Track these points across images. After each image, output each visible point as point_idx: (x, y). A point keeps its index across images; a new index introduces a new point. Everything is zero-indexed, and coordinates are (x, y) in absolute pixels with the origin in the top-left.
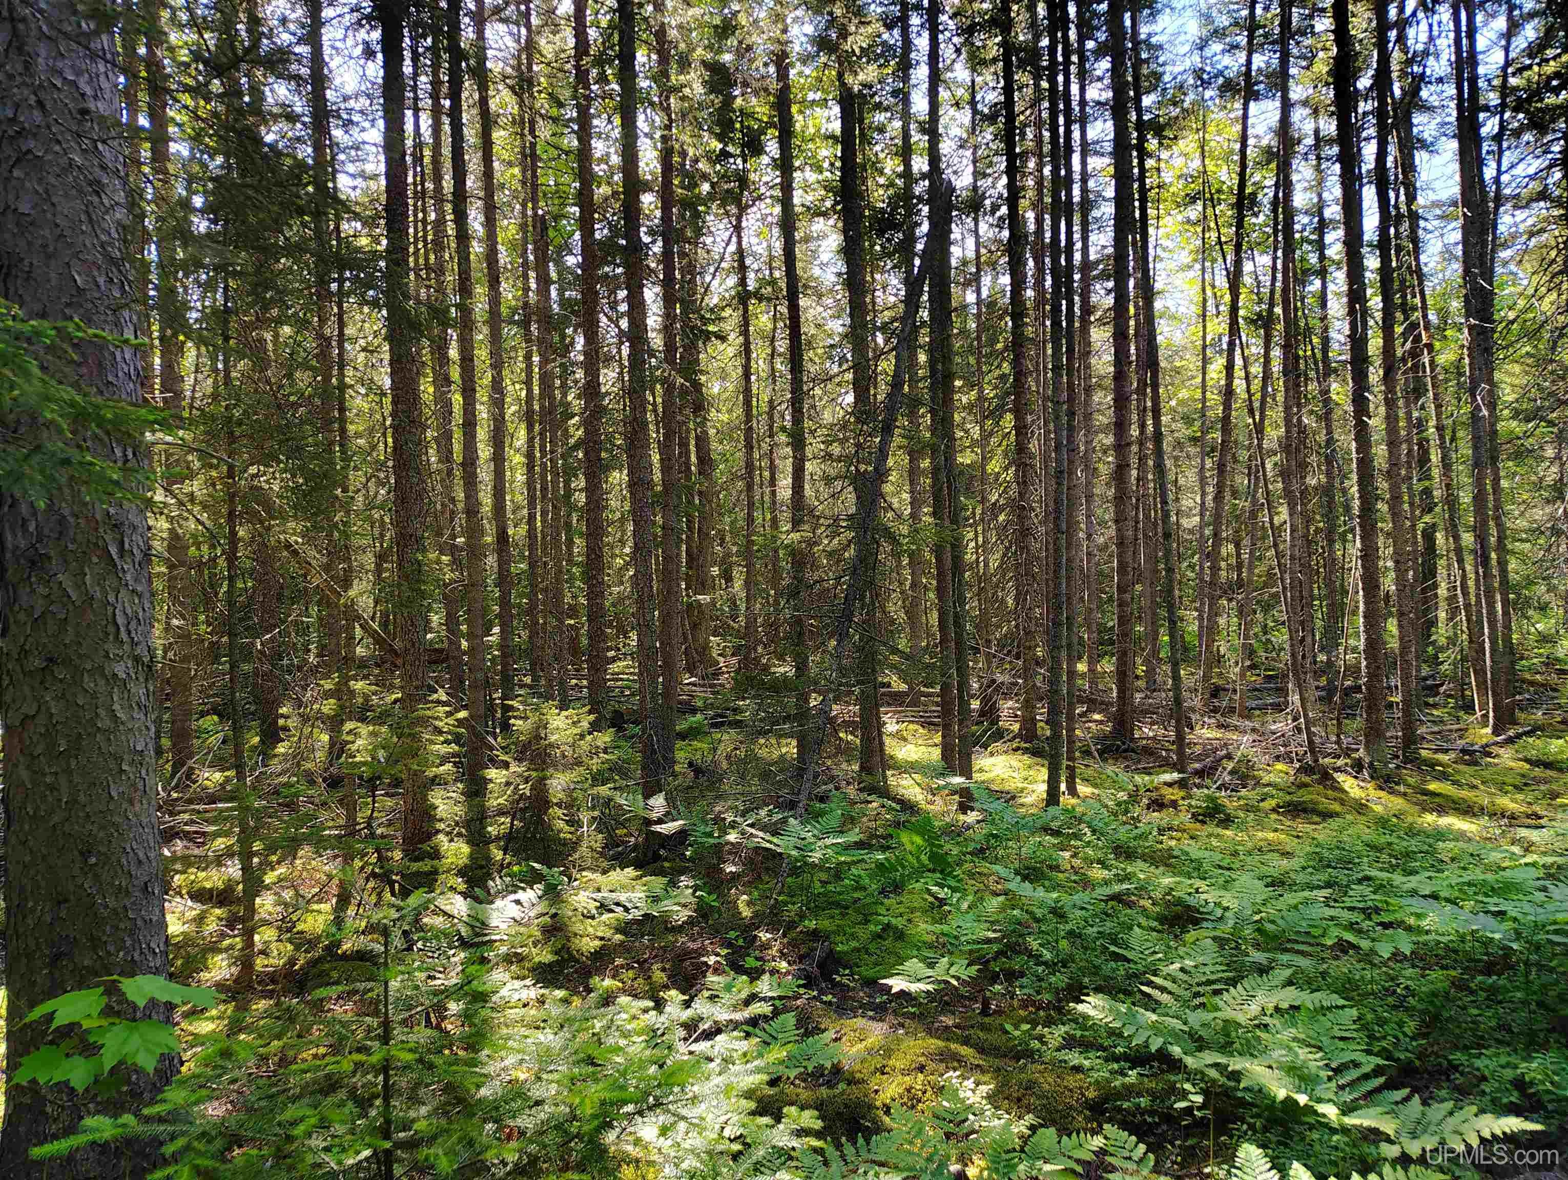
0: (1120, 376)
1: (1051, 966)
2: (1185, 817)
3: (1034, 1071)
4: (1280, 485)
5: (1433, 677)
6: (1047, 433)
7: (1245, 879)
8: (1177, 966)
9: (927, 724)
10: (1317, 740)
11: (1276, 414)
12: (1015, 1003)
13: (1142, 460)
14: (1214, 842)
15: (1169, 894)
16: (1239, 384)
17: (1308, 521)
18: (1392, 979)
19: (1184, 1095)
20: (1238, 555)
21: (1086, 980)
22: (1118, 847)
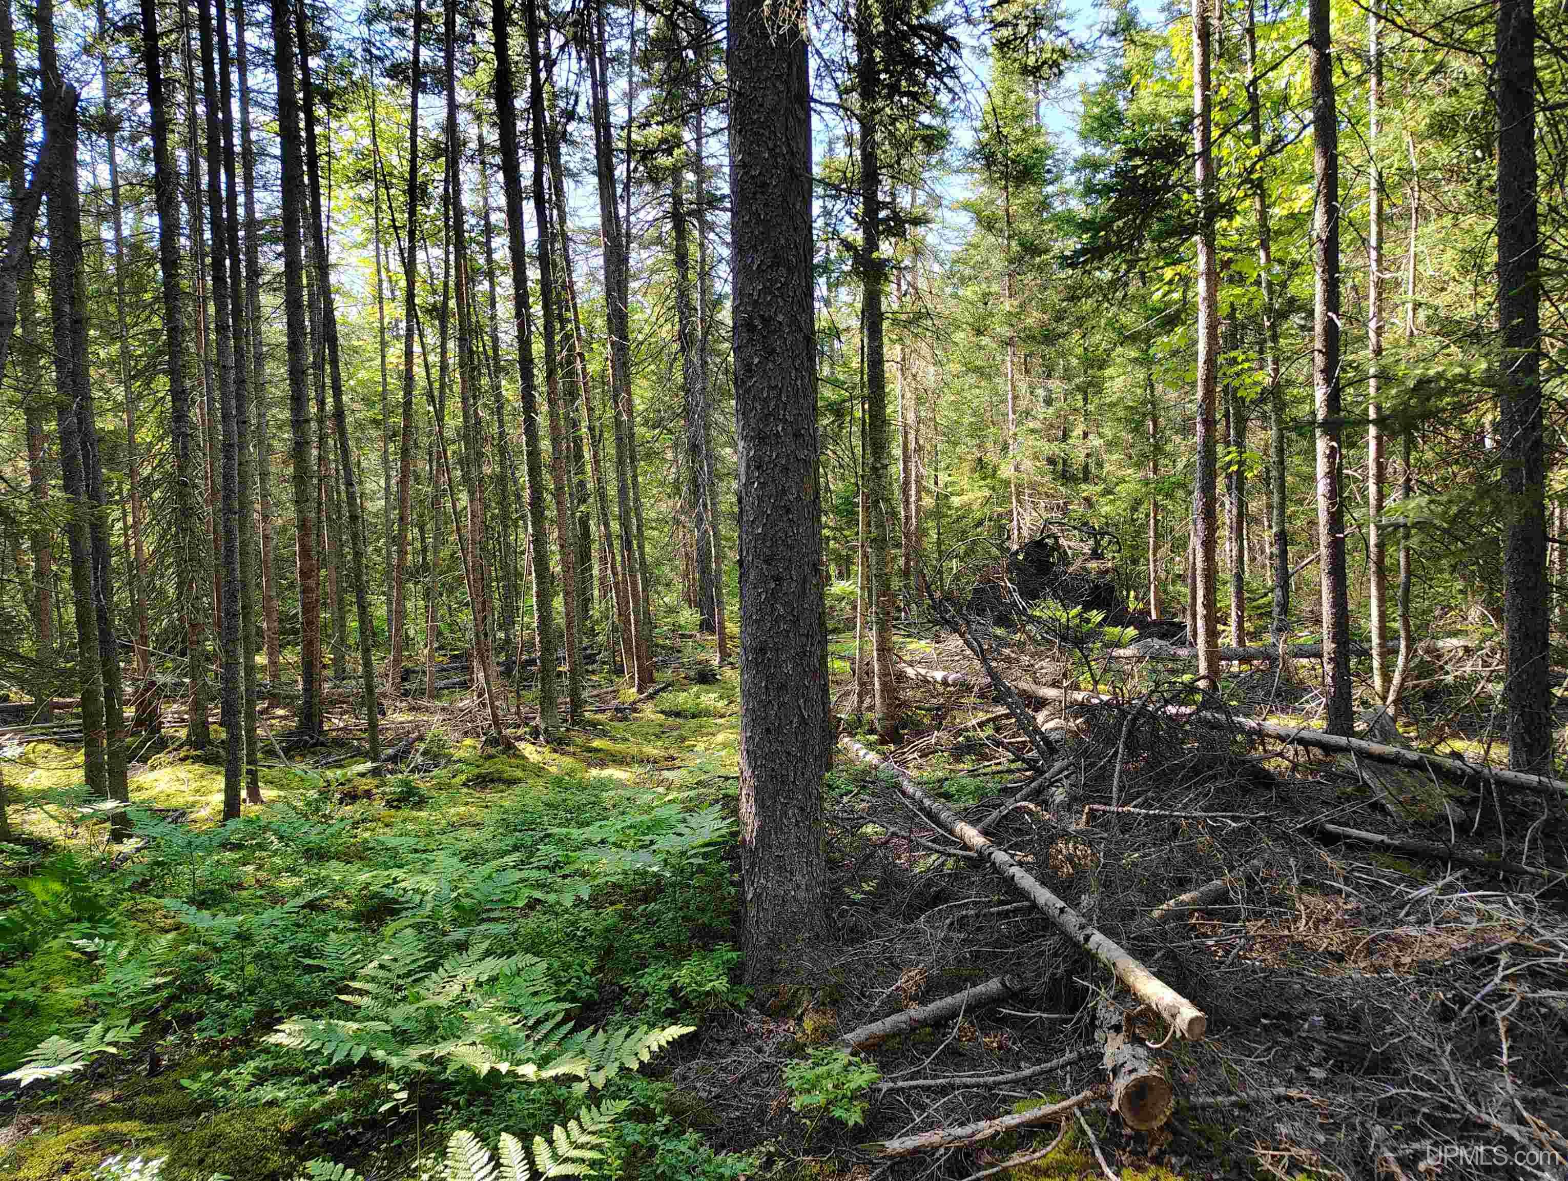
0: (294, 347)
1: (236, 999)
2: (379, 806)
3: (218, 1122)
4: (459, 473)
5: (591, 647)
6: (211, 400)
7: (443, 860)
8: (375, 963)
9: (65, 741)
10: (500, 713)
11: (454, 404)
12: (193, 1051)
13: (322, 439)
14: (410, 826)
15: (365, 888)
16: (419, 371)
17: (486, 507)
18: (573, 924)
19: (389, 1094)
20: (423, 539)
21: (278, 1003)
22: (307, 850)
